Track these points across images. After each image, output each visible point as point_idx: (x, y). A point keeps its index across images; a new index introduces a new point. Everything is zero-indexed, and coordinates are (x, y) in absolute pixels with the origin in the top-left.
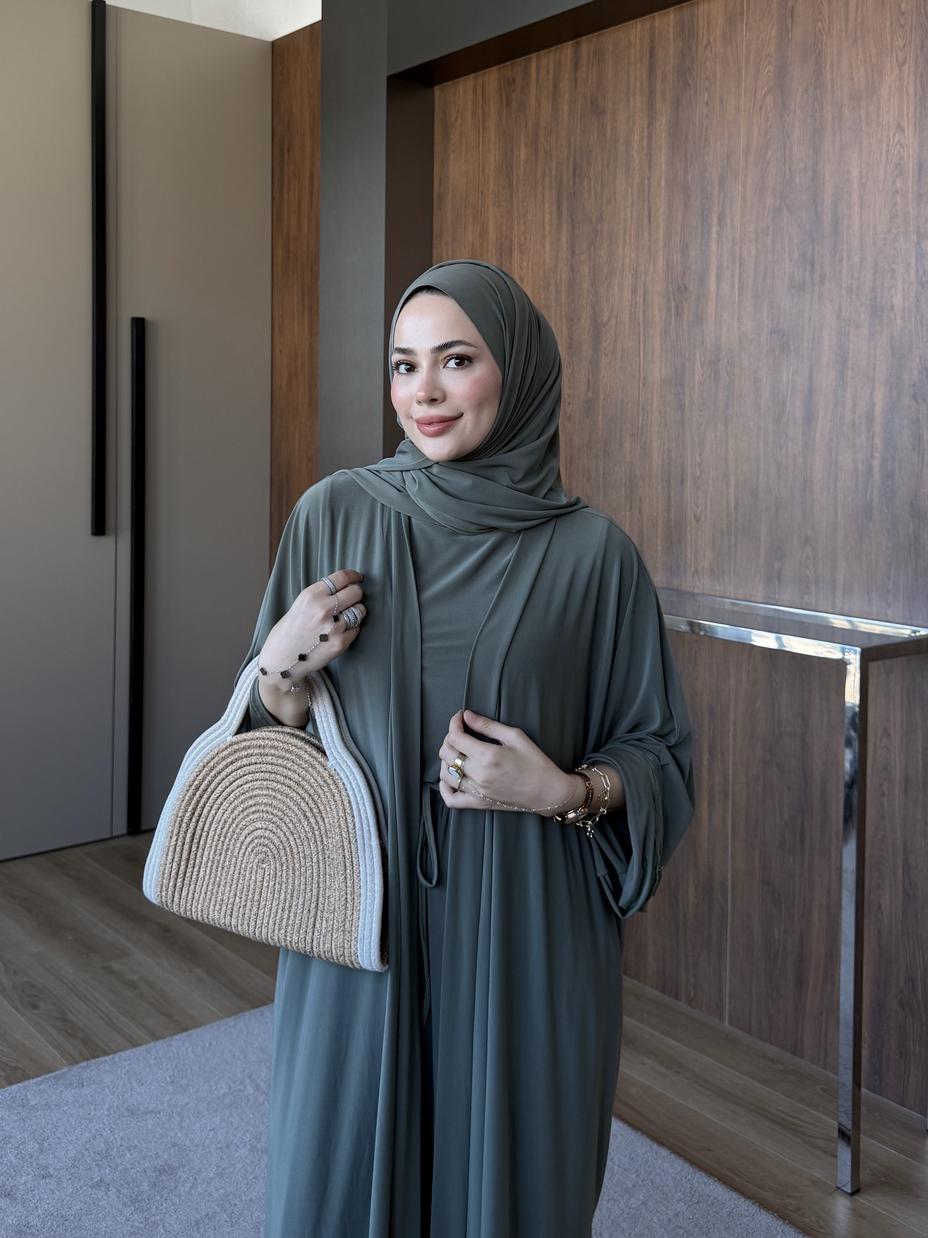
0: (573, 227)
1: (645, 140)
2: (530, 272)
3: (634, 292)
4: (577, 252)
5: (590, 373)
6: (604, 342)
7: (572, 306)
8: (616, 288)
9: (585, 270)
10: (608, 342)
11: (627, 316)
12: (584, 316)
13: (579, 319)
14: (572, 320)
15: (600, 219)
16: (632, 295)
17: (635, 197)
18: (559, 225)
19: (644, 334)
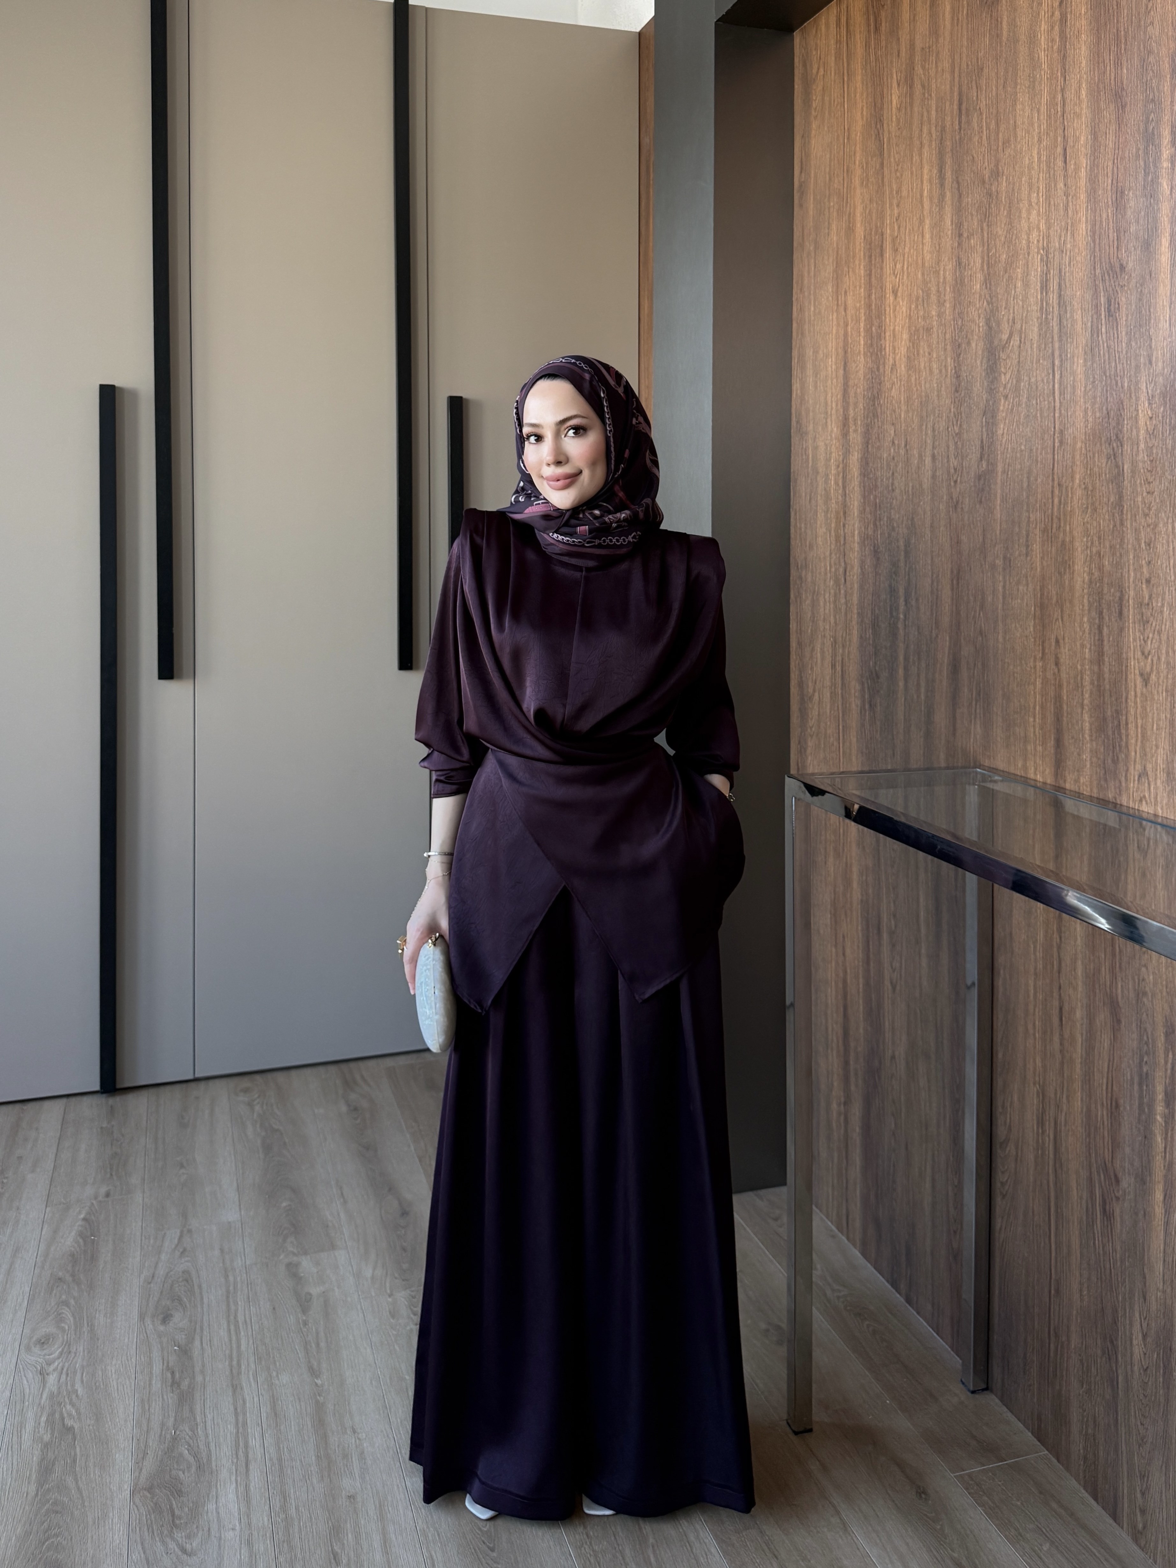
0: (960, 196)
1: (1057, 28)
2: (905, 277)
3: (1045, 286)
4: (965, 235)
5: (984, 430)
6: (1003, 377)
7: (960, 323)
8: (1019, 284)
9: (976, 261)
10: (1008, 376)
11: (1036, 329)
12: (976, 337)
13: (969, 343)
14: (959, 346)
15: (996, 174)
16: (1042, 293)
17: (1044, 127)
18: (942, 196)
19: (1060, 356)
